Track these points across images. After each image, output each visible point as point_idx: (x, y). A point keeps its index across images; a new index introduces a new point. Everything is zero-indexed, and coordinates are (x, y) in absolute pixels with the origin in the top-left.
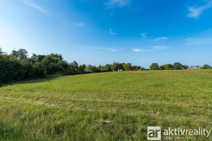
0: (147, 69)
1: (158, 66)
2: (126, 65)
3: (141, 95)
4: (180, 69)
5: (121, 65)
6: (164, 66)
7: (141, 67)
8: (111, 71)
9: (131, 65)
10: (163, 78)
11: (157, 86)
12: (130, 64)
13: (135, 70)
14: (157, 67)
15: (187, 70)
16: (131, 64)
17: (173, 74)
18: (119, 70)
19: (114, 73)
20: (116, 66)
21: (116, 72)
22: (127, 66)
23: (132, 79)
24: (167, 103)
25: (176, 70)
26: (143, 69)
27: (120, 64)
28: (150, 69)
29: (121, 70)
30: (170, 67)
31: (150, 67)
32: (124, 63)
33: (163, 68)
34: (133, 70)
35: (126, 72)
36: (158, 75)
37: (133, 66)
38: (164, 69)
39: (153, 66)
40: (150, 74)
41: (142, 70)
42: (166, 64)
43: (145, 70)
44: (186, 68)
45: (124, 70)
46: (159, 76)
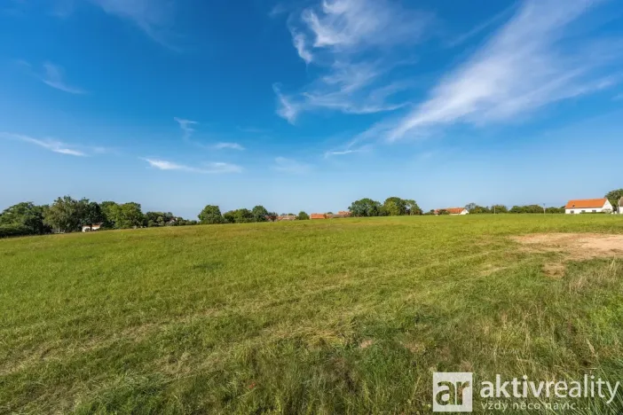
0: (190, 220)
1: (219, 213)
2: (120, 208)
3: (143, 309)
4: (264, 220)
5: (97, 208)
6: (234, 213)
7: (174, 215)
8: (47, 230)
9: (138, 211)
10: (223, 243)
11: (203, 267)
12: (135, 207)
13: (153, 226)
14: (216, 216)
15: (276, 222)
16: (139, 206)
17: (248, 233)
18: (84, 228)
19: (60, 237)
20: (71, 211)
21: (74, 235)
22: (124, 212)
23: (130, 255)
24: (217, 314)
25: (256, 224)
26: (180, 222)
27: (95, 204)
28: (198, 220)
29: (94, 228)
30: (246, 216)
31: (199, 217)
32: (112, 204)
33: (231, 218)
34: (146, 225)
35: (119, 233)
36: (213, 237)
37: (149, 214)
38: (234, 222)
39: (209, 212)
40: (195, 235)
41: (176, 224)
42: (239, 209)
43: (184, 224)
44: (274, 217)
45: (109, 225)
46: (216, 240)
